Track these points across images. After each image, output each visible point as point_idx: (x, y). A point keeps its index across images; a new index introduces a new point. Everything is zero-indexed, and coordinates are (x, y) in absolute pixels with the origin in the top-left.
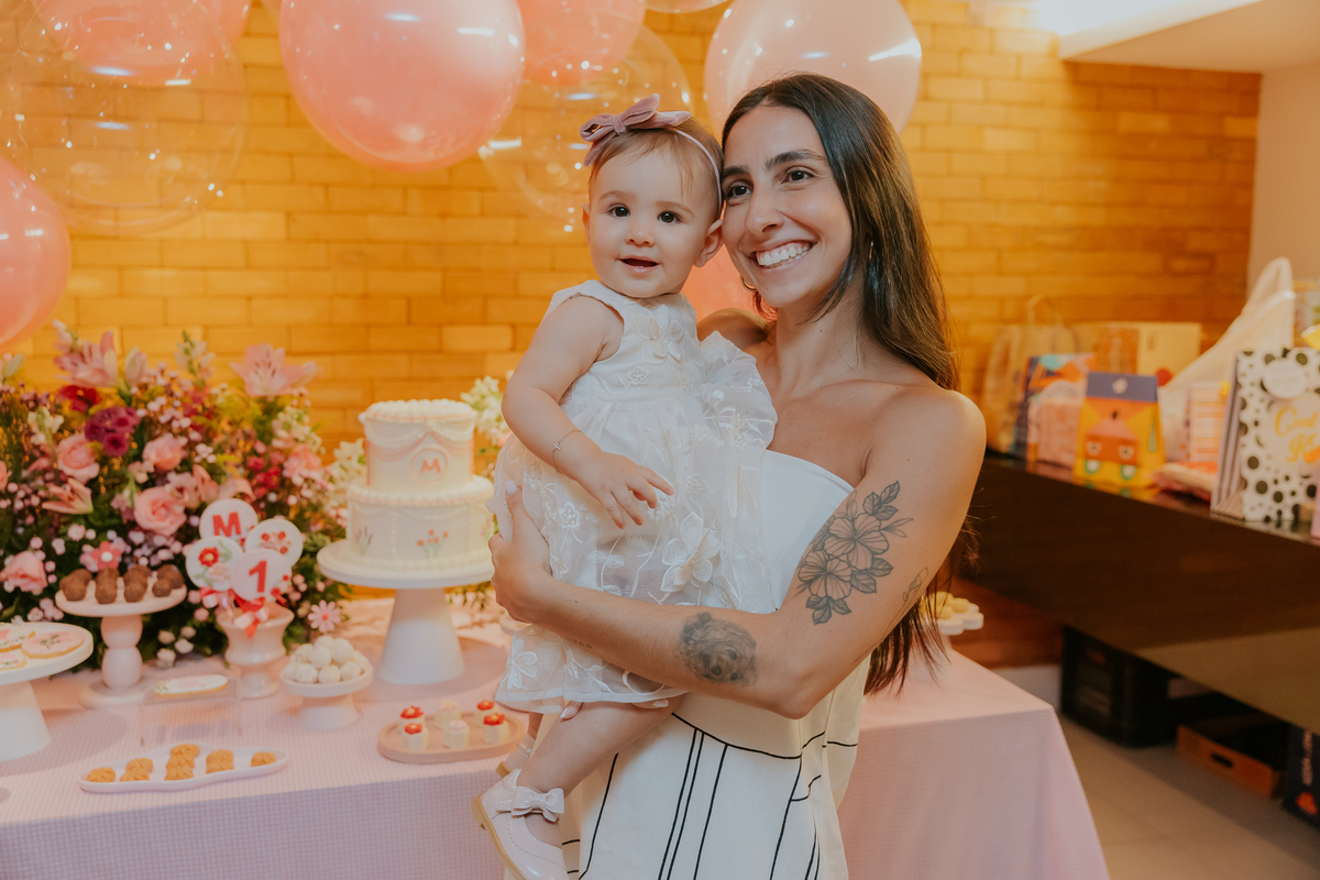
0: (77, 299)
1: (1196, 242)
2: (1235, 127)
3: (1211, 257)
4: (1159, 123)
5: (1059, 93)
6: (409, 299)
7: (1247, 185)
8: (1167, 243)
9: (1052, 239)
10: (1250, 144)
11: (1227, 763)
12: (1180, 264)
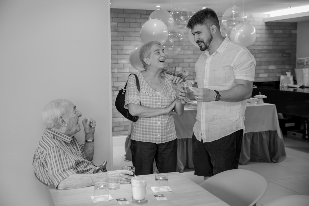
0: (123, 64)
1: (287, 51)
2: (293, 32)
3: (290, 54)
4: (281, 32)
5: (264, 27)
6: (168, 63)
7: (295, 41)
8: (282, 52)
9: (264, 51)
10: (296, 35)
11: (295, 134)
12: (285, 55)
